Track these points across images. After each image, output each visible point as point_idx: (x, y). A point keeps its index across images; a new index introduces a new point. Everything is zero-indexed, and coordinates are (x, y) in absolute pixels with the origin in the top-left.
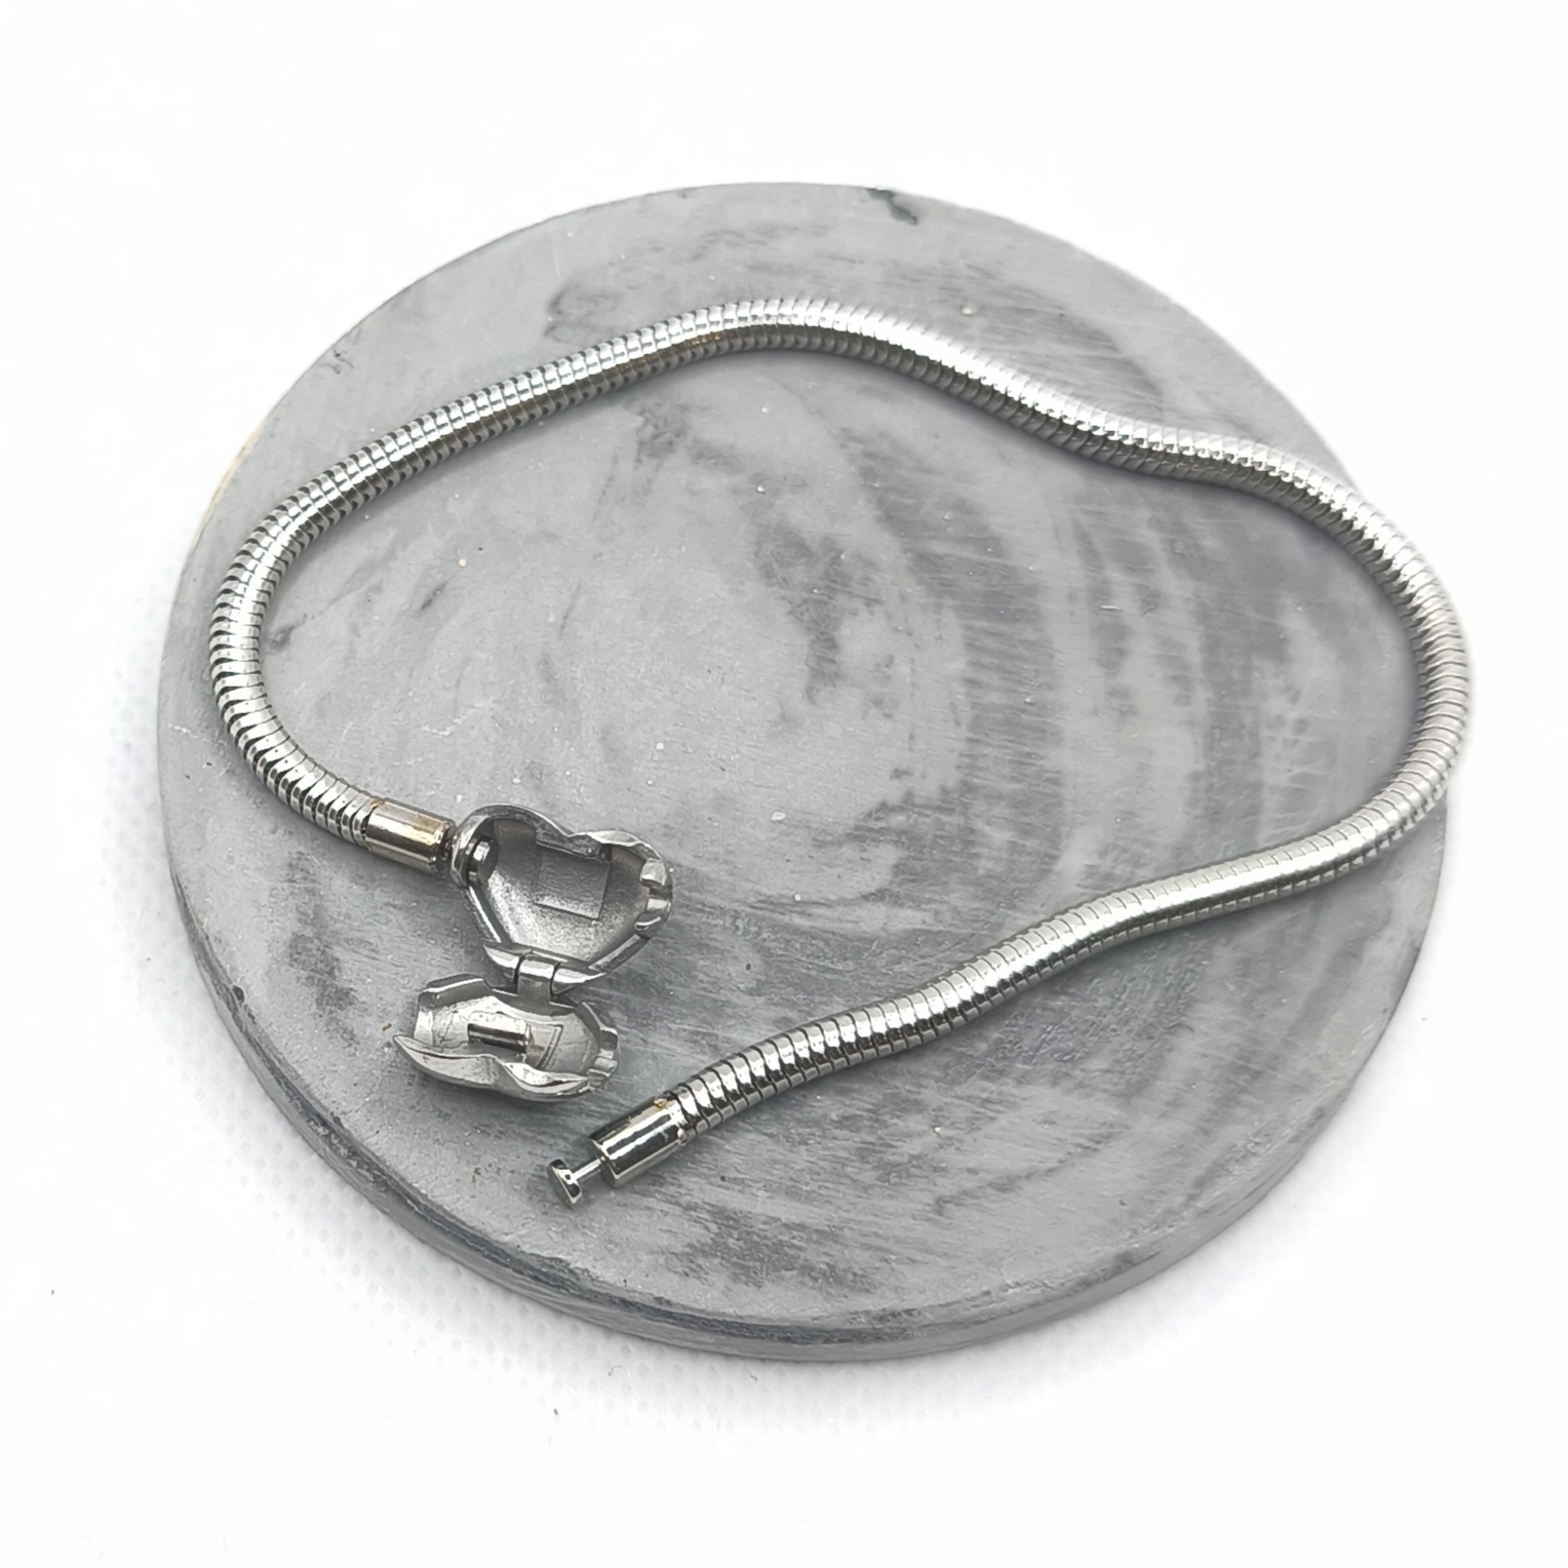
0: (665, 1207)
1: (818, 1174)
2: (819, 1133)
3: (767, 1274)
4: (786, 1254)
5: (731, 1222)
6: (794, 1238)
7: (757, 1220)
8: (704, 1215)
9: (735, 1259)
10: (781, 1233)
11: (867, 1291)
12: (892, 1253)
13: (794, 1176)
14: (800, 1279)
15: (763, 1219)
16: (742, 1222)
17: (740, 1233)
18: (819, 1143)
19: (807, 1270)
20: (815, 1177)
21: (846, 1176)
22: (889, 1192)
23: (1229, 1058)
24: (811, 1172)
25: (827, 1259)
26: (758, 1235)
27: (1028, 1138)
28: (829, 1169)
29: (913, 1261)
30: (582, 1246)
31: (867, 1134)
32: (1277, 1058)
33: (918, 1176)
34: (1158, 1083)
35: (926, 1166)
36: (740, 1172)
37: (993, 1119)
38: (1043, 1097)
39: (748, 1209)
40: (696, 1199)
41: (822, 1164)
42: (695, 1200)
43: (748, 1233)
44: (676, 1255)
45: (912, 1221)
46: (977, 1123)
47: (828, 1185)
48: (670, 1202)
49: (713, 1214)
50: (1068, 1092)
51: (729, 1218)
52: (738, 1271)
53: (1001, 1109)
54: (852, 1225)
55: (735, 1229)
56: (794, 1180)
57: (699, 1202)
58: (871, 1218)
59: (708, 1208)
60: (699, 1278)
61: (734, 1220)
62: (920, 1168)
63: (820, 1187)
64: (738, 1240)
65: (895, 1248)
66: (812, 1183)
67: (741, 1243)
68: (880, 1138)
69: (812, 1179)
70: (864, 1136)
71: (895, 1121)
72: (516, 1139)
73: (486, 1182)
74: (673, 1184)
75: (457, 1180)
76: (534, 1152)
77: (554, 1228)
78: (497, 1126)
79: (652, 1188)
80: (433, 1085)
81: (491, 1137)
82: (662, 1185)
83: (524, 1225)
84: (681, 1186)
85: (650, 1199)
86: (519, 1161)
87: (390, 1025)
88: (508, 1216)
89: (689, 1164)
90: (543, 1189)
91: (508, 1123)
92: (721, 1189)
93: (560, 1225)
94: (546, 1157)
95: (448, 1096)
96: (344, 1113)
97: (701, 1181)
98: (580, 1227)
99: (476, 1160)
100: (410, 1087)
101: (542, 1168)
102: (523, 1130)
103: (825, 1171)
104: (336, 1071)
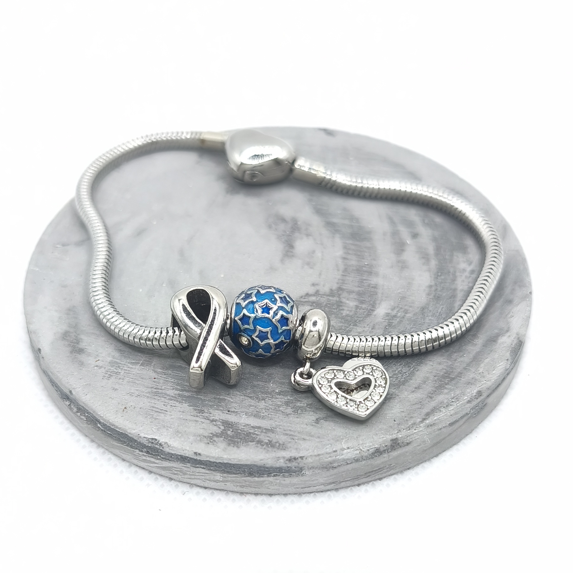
0: (203, 420)
1: (269, 410)
2: (271, 396)
3: (243, 444)
4: (252, 437)
6: (256, 431)
7: (241, 425)
8: (219, 423)
9: (229, 438)
10: (250, 430)
11: (284, 449)
12: (296, 437)
14: (256, 445)
15: (244, 425)
16: (235, 426)
18: (270, 400)
19: (260, 442)
20: (267, 411)
21: (279, 410)
22: (297, 416)
24: (265, 409)
25: (269, 438)
26: (241, 430)
29: (304, 439)
30: (166, 434)
32: (461, 374)
33: (310, 411)
35: (313, 408)
36: (236, 409)
39: (238, 421)
40: (217, 418)
43: (236, 429)
44: (205, 436)
45: (306, 426)
47: (272, 413)
48: (205, 419)
49: (223, 423)
51: (230, 424)
52: (231, 442)
54: (280, 427)
55: (231, 428)
56: (258, 412)
58: (289, 425)
59: (221, 421)
60: (213, 445)
61: (231, 425)
62: (311, 408)
63: (268, 414)
64: (232, 431)
65: (297, 435)
66: (265, 413)
67: (233, 433)
68: (295, 398)
69: (266, 412)
70: (289, 397)
72: (144, 397)
73: (129, 412)
74: (208, 413)
75: (117, 411)
76: (151, 402)
77: (155, 427)
78: (137, 393)
79: (198, 414)
80: (113, 379)
81: (134, 397)
82: (203, 413)
83: (142, 426)
84: (210, 413)
85: (197, 418)
86: (144, 404)
87: (99, 360)
88: (136, 423)
89: (215, 406)
90: (152, 414)
91: (142, 392)
92: (227, 415)
93: (157, 426)
94: (156, 404)
95: (118, 383)
96: (74, 389)
97: (219, 412)
98: (166, 427)
99: (126, 404)
100: (103, 380)
101: (153, 407)
102: (148, 395)
103: (272, 409)
104: (73, 375)
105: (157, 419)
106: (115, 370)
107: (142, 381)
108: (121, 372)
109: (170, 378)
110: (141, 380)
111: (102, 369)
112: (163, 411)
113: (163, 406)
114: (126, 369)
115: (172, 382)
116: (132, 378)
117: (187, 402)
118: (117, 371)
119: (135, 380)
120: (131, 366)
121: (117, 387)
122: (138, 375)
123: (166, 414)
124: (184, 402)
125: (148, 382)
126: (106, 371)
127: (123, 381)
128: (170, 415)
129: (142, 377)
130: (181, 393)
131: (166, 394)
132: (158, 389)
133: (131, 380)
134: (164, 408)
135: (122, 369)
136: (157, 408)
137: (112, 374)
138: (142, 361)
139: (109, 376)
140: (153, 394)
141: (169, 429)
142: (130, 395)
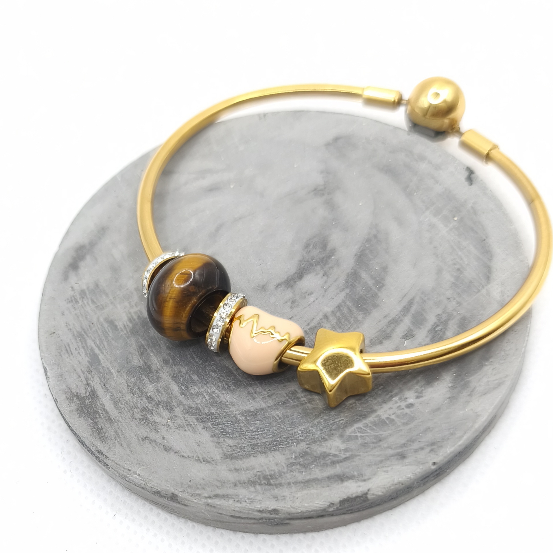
2: (140, 395)
3: (85, 416)
4: (95, 416)
6: (102, 414)
8: (89, 390)
9: (83, 406)
10: (101, 410)
11: (103, 442)
12: (119, 439)
14: (91, 424)
15: (101, 403)
16: (96, 399)
18: (137, 398)
19: (95, 424)
21: (133, 411)
22: (138, 424)
23: (268, 473)
24: (126, 402)
25: (103, 426)
26: (95, 406)
27: (188, 444)
28: (131, 406)
29: (122, 445)
30: (54, 370)
32: (281, 485)
33: (149, 427)
34: (239, 461)
35: (155, 426)
36: (110, 387)
37: (186, 430)
38: (205, 437)
39: (101, 397)
40: (92, 384)
41: (131, 403)
43: (94, 403)
44: (72, 392)
45: (134, 436)
46: (181, 428)
47: (126, 409)
48: (86, 379)
49: (92, 391)
50: (214, 442)
52: (80, 409)
53: (191, 430)
54: (119, 424)
55: (92, 399)
56: (120, 401)
58: (126, 426)
59: (92, 388)
61: (94, 397)
62: (153, 426)
63: (123, 408)
64: (89, 402)
65: (122, 438)
68: (153, 409)
69: (124, 404)
70: (149, 406)
71: (162, 409)
73: (53, 337)
74: (92, 376)
75: (47, 331)
76: (72, 340)
77: (54, 361)
78: (72, 327)
79: (86, 372)
80: (70, 305)
81: (67, 328)
82: (89, 374)
83: (48, 354)
85: (82, 374)
86: (66, 339)
88: (48, 349)
89: (101, 375)
90: (63, 350)
91: (75, 328)
92: (101, 387)
94: (72, 344)
95: (70, 310)
97: (99, 381)
99: (58, 330)
101: (69, 345)
102: (76, 333)
107: (84, 320)
109: (101, 331)
112: (70, 353)
113: (75, 349)
115: (99, 335)
119: (81, 316)
121: (66, 313)
122: (87, 314)
123: (70, 356)
124: (89, 356)
125: (86, 323)
128: (71, 359)
129: (87, 317)
130: (95, 347)
131: (86, 341)
132: (86, 334)
133: (79, 314)
136: (70, 348)
140: (79, 335)
142: (67, 325)
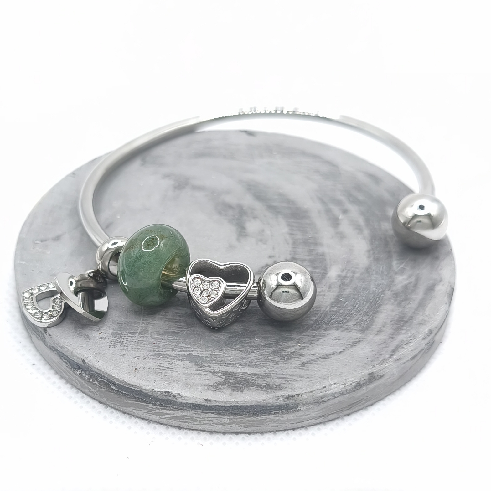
0: (206, 373)
1: (260, 360)
2: (258, 349)
3: (245, 388)
4: (251, 382)
5: (230, 375)
6: (253, 377)
7: (240, 374)
8: (221, 374)
9: (233, 385)
10: (248, 377)
11: (282, 390)
12: (289, 379)
13: (251, 361)
14: (257, 388)
15: (242, 373)
16: (234, 375)
17: (233, 378)
18: (258, 352)
19: (259, 386)
20: (258, 361)
21: (269, 359)
22: (284, 362)
23: (396, 318)
24: (256, 359)
25: (266, 382)
26: (240, 378)
27: (331, 344)
28: (263, 358)
29: (296, 380)
30: (177, 386)
31: (275, 348)
32: (412, 317)
33: (295, 357)
34: (373, 326)
35: (297, 354)
36: (232, 362)
37: (318, 340)
38: (335, 333)
39: (236, 371)
41: (260, 357)
42: (217, 370)
43: (236, 378)
44: (211, 386)
45: (294, 370)
46: (313, 342)
47: (263, 362)
48: (208, 372)
49: (223, 373)
50: (343, 331)
51: (229, 374)
52: (234, 388)
53: (321, 337)
54: (273, 372)
55: (231, 377)
56: (251, 362)
57: (218, 371)
58: (280, 370)
59: (221, 372)
60: (220, 391)
61: (231, 374)
62: (295, 355)
63: (260, 363)
64: (233, 380)
65: (289, 377)
66: (257, 362)
67: (234, 381)
68: (279, 348)
69: (257, 361)
70: (274, 348)
71: (284, 343)
72: (149, 359)
73: (140, 372)
74: (208, 367)
75: (129, 372)
76: (157, 362)
77: (166, 382)
78: (142, 356)
79: (200, 369)
80: (118, 347)
81: (141, 360)
82: (204, 367)
83: (154, 382)
84: (211, 367)
85: (200, 372)
86: (151, 365)
87: (101, 333)
88: (148, 381)
89: (213, 361)
90: (161, 372)
91: (146, 355)
92: (225, 367)
93: (168, 381)
94: (161, 364)
95: (124, 350)
96: (86, 358)
97: (219, 366)
98: (175, 381)
99: (135, 366)
100: (110, 348)
101: (160, 366)
102: (152, 357)
103: (262, 359)
104: (82, 346)
105: (166, 375)
106: (118, 340)
107: (145, 347)
108: (123, 340)
109: (167, 342)
110: (143, 345)
111: (107, 339)
112: (169, 369)
113: (168, 365)
114: (127, 338)
115: (170, 345)
116: (135, 345)
117: (188, 360)
118: (120, 340)
119: (138, 346)
120: (131, 335)
121: (124, 353)
122: (139, 342)
123: (172, 371)
124: (185, 360)
125: (149, 347)
126: (110, 341)
127: (128, 348)
128: (176, 371)
129: (143, 343)
130: (180, 353)
131: (168, 355)
132: (160, 351)
133: (135, 346)
134: (169, 366)
135: (124, 338)
136: (164, 367)
137: (116, 343)
138: (139, 331)
139: (114, 345)
140: (156, 356)
141: (179, 383)
142: (137, 358)
